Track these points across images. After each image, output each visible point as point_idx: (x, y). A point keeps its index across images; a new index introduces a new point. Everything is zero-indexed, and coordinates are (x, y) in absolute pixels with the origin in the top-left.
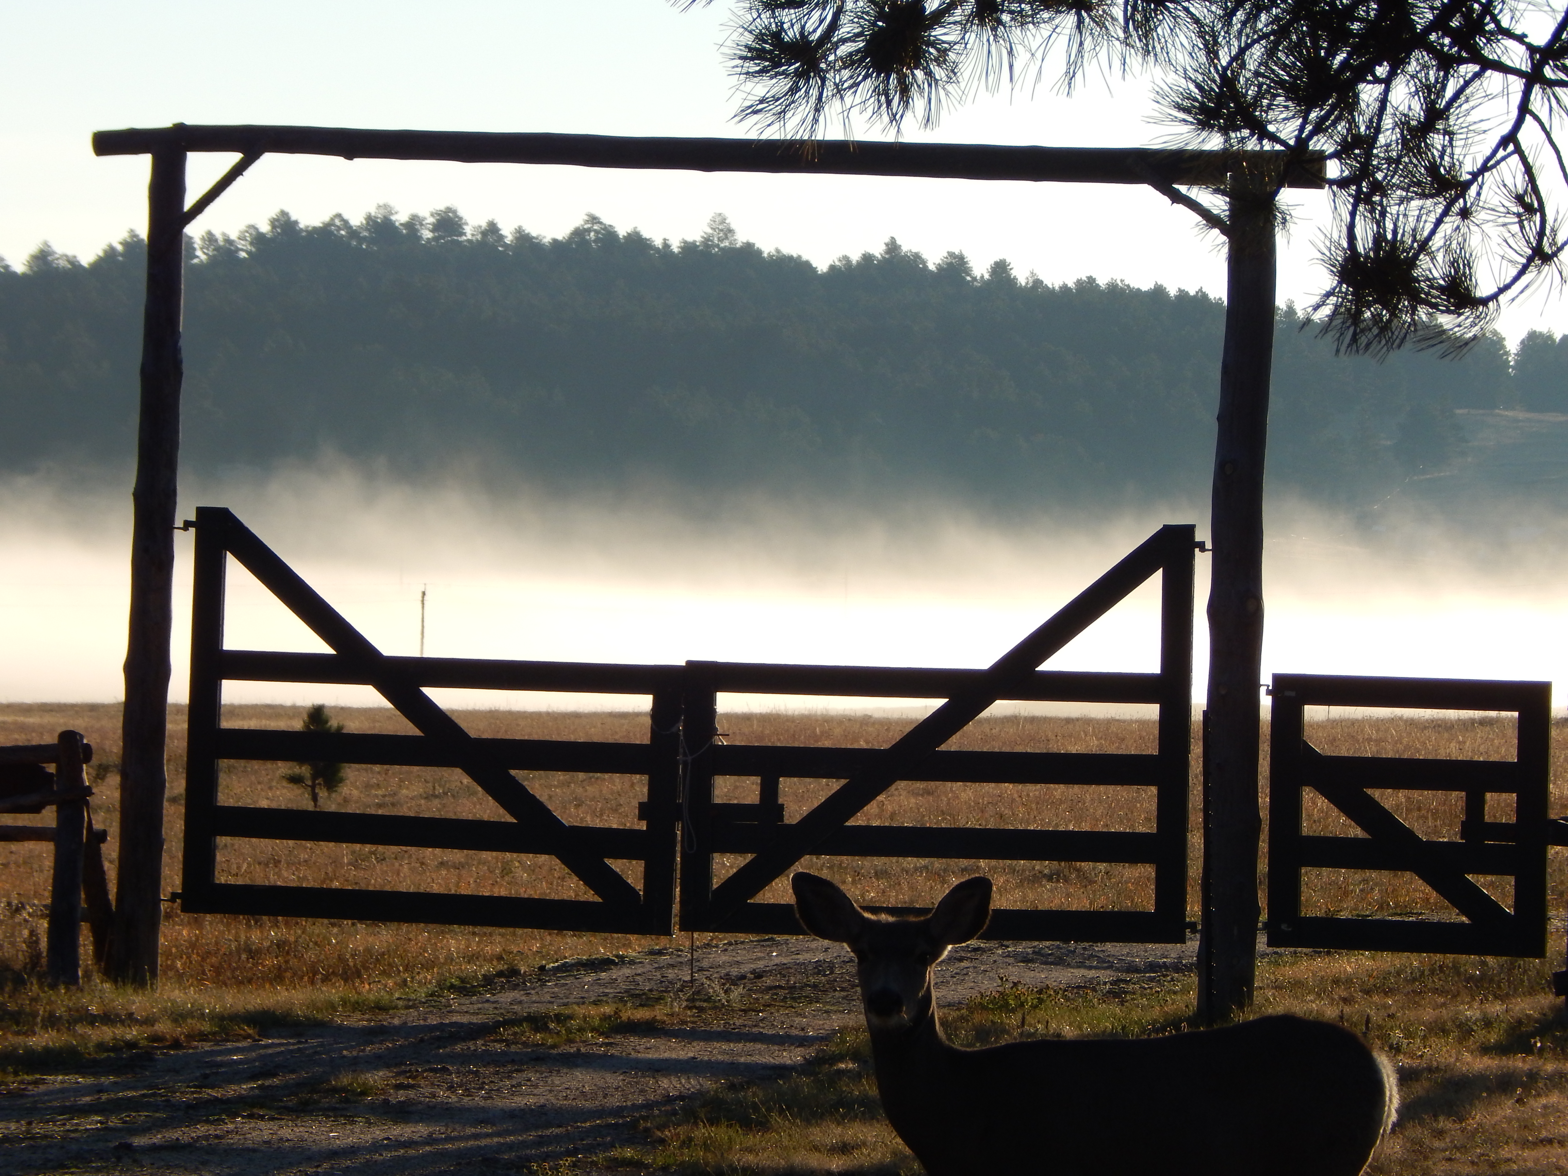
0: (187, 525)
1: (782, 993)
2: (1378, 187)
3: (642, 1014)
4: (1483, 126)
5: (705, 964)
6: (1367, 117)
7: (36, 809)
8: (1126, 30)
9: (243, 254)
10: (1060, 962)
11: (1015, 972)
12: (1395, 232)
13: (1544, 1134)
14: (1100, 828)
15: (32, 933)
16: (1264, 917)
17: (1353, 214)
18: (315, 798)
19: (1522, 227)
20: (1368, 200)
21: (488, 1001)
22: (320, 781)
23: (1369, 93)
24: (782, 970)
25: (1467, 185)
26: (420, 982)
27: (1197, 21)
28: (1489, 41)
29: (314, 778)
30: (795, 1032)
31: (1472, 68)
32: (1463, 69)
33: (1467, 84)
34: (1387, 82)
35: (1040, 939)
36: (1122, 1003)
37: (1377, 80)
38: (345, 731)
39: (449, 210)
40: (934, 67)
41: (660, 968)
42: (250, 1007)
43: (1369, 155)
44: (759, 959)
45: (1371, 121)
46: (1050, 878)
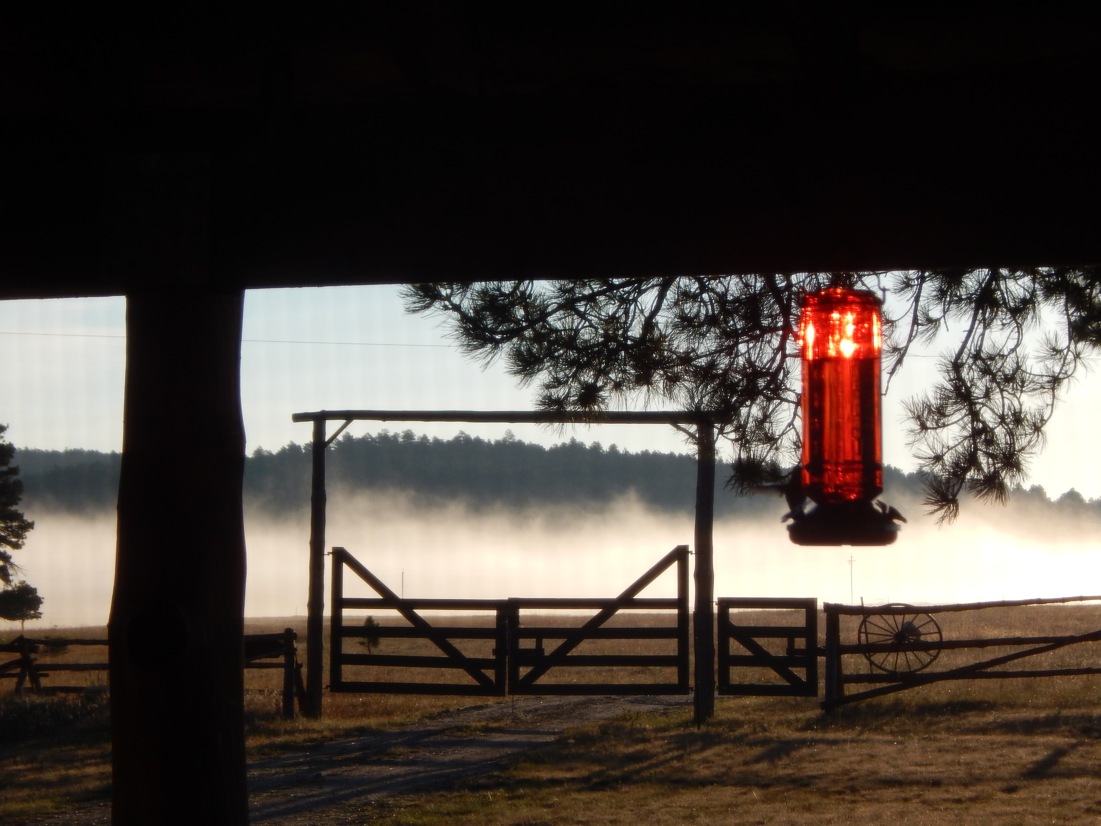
0: (329, 554)
1: (545, 716)
2: (748, 442)
3: (495, 725)
4: (782, 420)
5: (517, 706)
6: (744, 418)
7: (277, 656)
8: (664, 391)
9: (333, 449)
10: (644, 702)
11: (628, 707)
12: (754, 455)
13: (817, 758)
14: (657, 654)
15: (277, 700)
16: (717, 685)
17: (740, 450)
18: (369, 650)
19: (796, 453)
20: (745, 446)
21: (440, 722)
22: (371, 644)
23: (744, 411)
24: (545, 708)
25: (778, 439)
26: (415, 716)
27: (686, 387)
28: (783, 392)
29: (369, 642)
30: (551, 730)
31: (778, 401)
32: (775, 401)
33: (776, 407)
34: (750, 406)
35: (637, 695)
36: (667, 717)
37: (747, 406)
38: (380, 626)
39: (409, 430)
40: (601, 405)
41: (501, 708)
42: (356, 726)
43: (745, 431)
44: (536, 704)
45: (745, 419)
46: (639, 673)
